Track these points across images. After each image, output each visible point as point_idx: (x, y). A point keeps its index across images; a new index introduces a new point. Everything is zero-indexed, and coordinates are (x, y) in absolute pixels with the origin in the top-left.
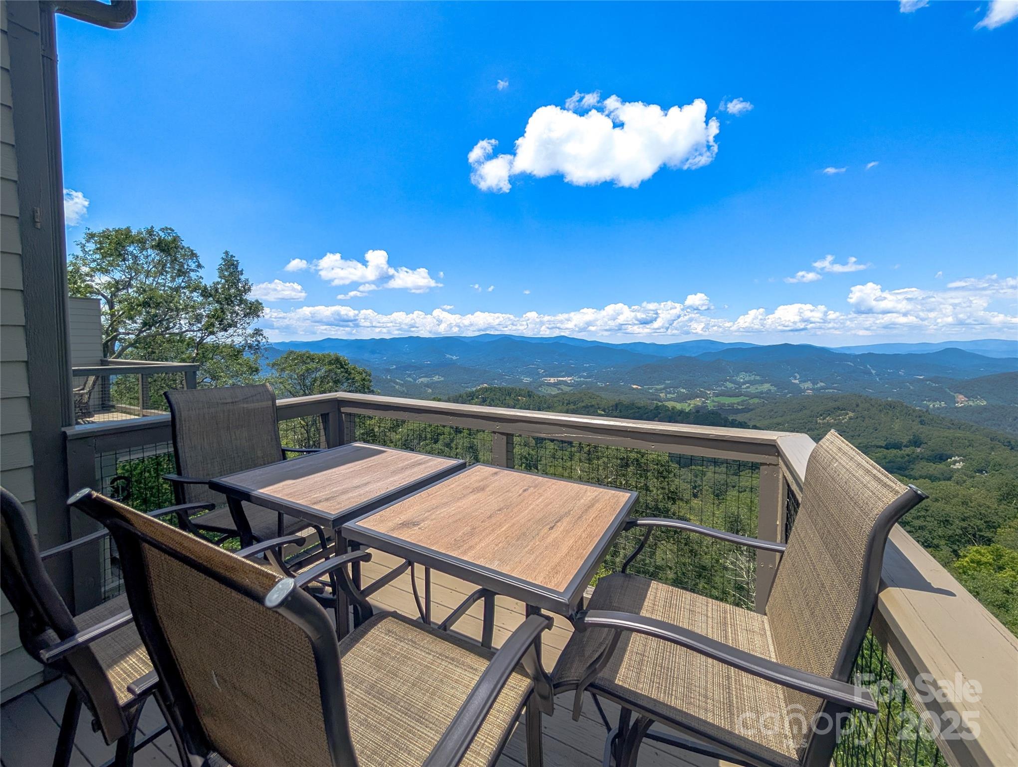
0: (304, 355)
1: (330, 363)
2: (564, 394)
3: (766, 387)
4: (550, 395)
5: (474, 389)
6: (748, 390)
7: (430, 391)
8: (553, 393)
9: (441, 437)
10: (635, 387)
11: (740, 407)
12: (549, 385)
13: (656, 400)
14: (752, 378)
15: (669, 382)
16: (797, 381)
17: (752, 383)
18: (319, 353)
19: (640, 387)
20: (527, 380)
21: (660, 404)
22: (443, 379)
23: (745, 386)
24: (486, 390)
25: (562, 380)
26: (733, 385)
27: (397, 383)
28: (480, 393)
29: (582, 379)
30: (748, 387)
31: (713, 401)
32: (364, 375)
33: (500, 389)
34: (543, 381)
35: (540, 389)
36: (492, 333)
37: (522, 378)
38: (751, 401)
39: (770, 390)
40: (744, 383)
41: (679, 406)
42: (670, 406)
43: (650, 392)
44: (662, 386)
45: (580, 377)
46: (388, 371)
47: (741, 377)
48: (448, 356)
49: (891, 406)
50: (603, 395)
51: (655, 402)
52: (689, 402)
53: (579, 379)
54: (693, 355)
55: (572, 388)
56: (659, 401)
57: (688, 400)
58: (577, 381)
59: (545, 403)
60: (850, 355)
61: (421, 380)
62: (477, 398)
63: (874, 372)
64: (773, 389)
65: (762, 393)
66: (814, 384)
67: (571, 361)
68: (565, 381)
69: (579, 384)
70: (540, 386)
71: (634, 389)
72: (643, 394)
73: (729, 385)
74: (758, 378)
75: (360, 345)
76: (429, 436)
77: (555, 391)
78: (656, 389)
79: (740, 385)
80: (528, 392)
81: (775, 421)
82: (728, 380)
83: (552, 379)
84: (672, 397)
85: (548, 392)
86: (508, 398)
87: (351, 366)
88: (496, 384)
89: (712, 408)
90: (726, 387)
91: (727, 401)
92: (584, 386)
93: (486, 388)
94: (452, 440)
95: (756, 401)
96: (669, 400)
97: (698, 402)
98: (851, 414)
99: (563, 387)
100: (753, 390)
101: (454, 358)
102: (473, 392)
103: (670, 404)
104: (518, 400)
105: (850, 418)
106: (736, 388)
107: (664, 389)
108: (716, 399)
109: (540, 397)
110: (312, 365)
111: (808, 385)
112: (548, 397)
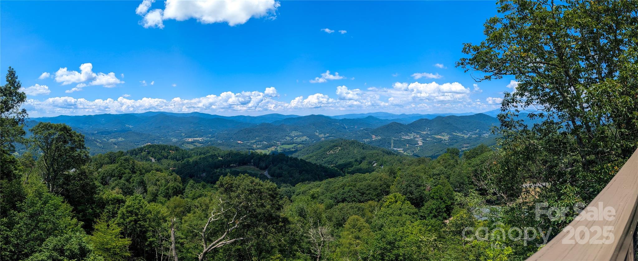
0: (47, 124)
1: (61, 130)
2: (198, 148)
3: (305, 138)
4: (189, 149)
5: (143, 146)
6: (297, 140)
7: (116, 147)
8: (191, 148)
9: (124, 175)
10: (239, 142)
11: (293, 150)
12: (188, 143)
13: (251, 149)
14: (299, 133)
15: (258, 138)
16: (317, 134)
17: (298, 136)
18: (55, 123)
19: (242, 142)
20: (174, 140)
21: (253, 151)
22: (124, 139)
23: (295, 138)
24: (150, 146)
25: (196, 140)
26: (289, 138)
27: (98, 142)
28: (147, 148)
29: (208, 139)
30: (297, 139)
31: (281, 148)
32: (80, 137)
33: (158, 146)
34: (184, 141)
35: (183, 145)
36: (153, 111)
37: (172, 139)
38: (298, 146)
39: (306, 140)
40: (295, 137)
41: (264, 152)
42: (259, 152)
43: (248, 145)
44: (254, 141)
45: (207, 138)
46: (93, 134)
47: (294, 134)
48: (127, 126)
49: (353, 143)
50: (221, 148)
51: (251, 150)
52: (268, 149)
53: (206, 139)
54: (270, 123)
55: (202, 144)
56: (253, 150)
57: (268, 148)
58: (205, 140)
59: (186, 154)
60: (338, 119)
61: (111, 140)
62: (145, 151)
63: (346, 127)
64: (308, 139)
65: (303, 141)
66: (325, 134)
67: (201, 128)
68: (198, 140)
69: (207, 142)
70: (183, 144)
71: (239, 144)
72: (244, 146)
73: (288, 138)
74: (301, 133)
75: (77, 119)
76: (116, 175)
77: (192, 147)
78: (251, 143)
79: (293, 138)
80: (176, 148)
81: (310, 155)
82: (286, 136)
83: (190, 139)
84: (260, 147)
85: (188, 147)
86: (163, 151)
87: (73, 131)
88: (156, 143)
89: (280, 151)
90: (286, 139)
91: (287, 147)
92: (209, 143)
93: (150, 145)
94: (130, 177)
95: (300, 146)
96: (258, 149)
97: (273, 149)
98: (340, 148)
99: (196, 144)
100: (299, 140)
101: (131, 127)
102: (142, 148)
103: (259, 151)
104: (170, 153)
105: (339, 150)
106: (291, 140)
107: (255, 142)
108: (282, 146)
109: (183, 151)
110: (52, 131)
111: (322, 135)
112: (188, 150)
